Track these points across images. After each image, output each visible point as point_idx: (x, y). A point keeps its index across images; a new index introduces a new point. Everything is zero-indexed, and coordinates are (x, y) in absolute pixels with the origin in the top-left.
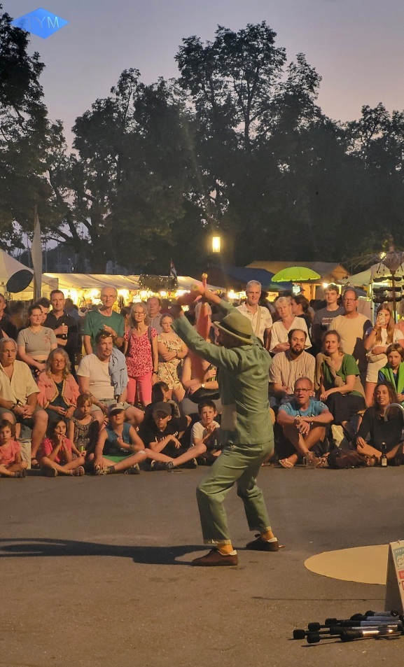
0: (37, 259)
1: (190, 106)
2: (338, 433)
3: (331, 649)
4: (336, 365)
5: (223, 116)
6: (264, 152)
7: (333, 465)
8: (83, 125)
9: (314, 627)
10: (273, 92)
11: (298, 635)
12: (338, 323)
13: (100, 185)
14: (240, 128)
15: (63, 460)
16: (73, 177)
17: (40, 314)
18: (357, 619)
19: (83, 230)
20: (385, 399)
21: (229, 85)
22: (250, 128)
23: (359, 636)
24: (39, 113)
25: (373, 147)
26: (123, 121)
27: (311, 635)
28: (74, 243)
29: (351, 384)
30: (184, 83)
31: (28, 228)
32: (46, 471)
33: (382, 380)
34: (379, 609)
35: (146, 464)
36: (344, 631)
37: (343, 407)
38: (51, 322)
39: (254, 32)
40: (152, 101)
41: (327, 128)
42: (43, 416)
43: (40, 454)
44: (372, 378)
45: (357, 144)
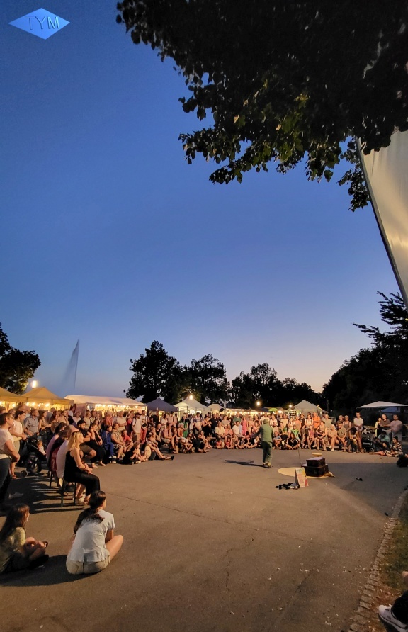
0: (225, 405)
1: (253, 378)
2: (283, 443)
3: (284, 490)
4: (282, 429)
5: (259, 380)
6: (266, 387)
7: (282, 449)
8: (233, 382)
9: (280, 485)
10: (269, 376)
11: (277, 487)
12: (282, 421)
13: (236, 392)
14: (262, 382)
15: (230, 446)
16: (231, 391)
17: (225, 418)
18: (289, 484)
19: (233, 401)
20: (292, 436)
21: (260, 374)
22: (264, 382)
23: (289, 488)
24: (225, 379)
25: (288, 386)
26: (241, 381)
27: (280, 487)
28: (232, 403)
29: (285, 433)
30: (252, 374)
31: (223, 400)
33: (292, 433)
34: (294, 482)
35: (246, 447)
36: (287, 487)
37: (284, 437)
38: (228, 419)
39: (265, 365)
40: (246, 377)
41: (279, 382)
42: (226, 437)
43: (225, 445)
44: (290, 431)
45: (285, 385)
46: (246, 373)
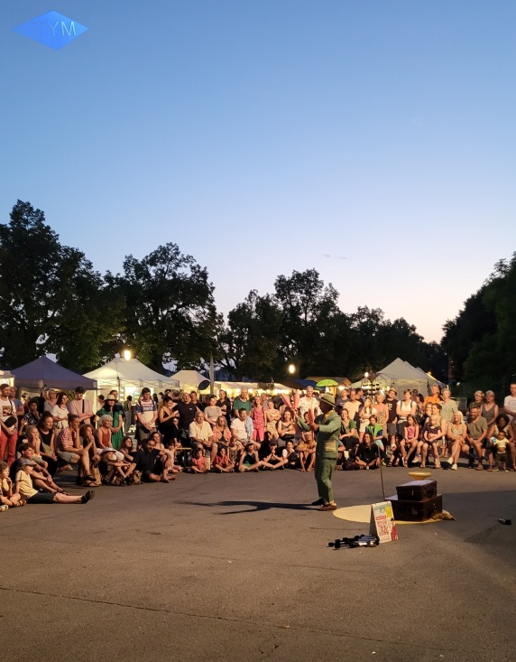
0: (211, 375)
1: (280, 306)
2: (347, 454)
3: (346, 552)
4: (346, 425)
5: (295, 311)
6: (312, 328)
7: (345, 468)
8: (232, 315)
9: (338, 541)
10: (318, 300)
11: (331, 545)
12: (347, 405)
13: (239, 342)
14: (303, 316)
15: (224, 466)
16: (227, 338)
17: (214, 401)
18: (357, 538)
19: (232, 362)
20: (368, 440)
21: (298, 297)
22: (307, 316)
23: (358, 546)
24: (213, 309)
25: (362, 325)
26: (250, 313)
27: (337, 545)
28: (229, 367)
29: (353, 433)
30: (278, 296)
31: (208, 361)
32: (217, 471)
33: (367, 431)
34: (367, 533)
35: (261, 468)
36: (352, 543)
37: (349, 443)
38: (219, 404)
39: (309, 273)
40: (264, 304)
41: (342, 317)
42: (216, 446)
43: (214, 463)
44: (362, 430)
45: (356, 324)
46: (262, 294)
